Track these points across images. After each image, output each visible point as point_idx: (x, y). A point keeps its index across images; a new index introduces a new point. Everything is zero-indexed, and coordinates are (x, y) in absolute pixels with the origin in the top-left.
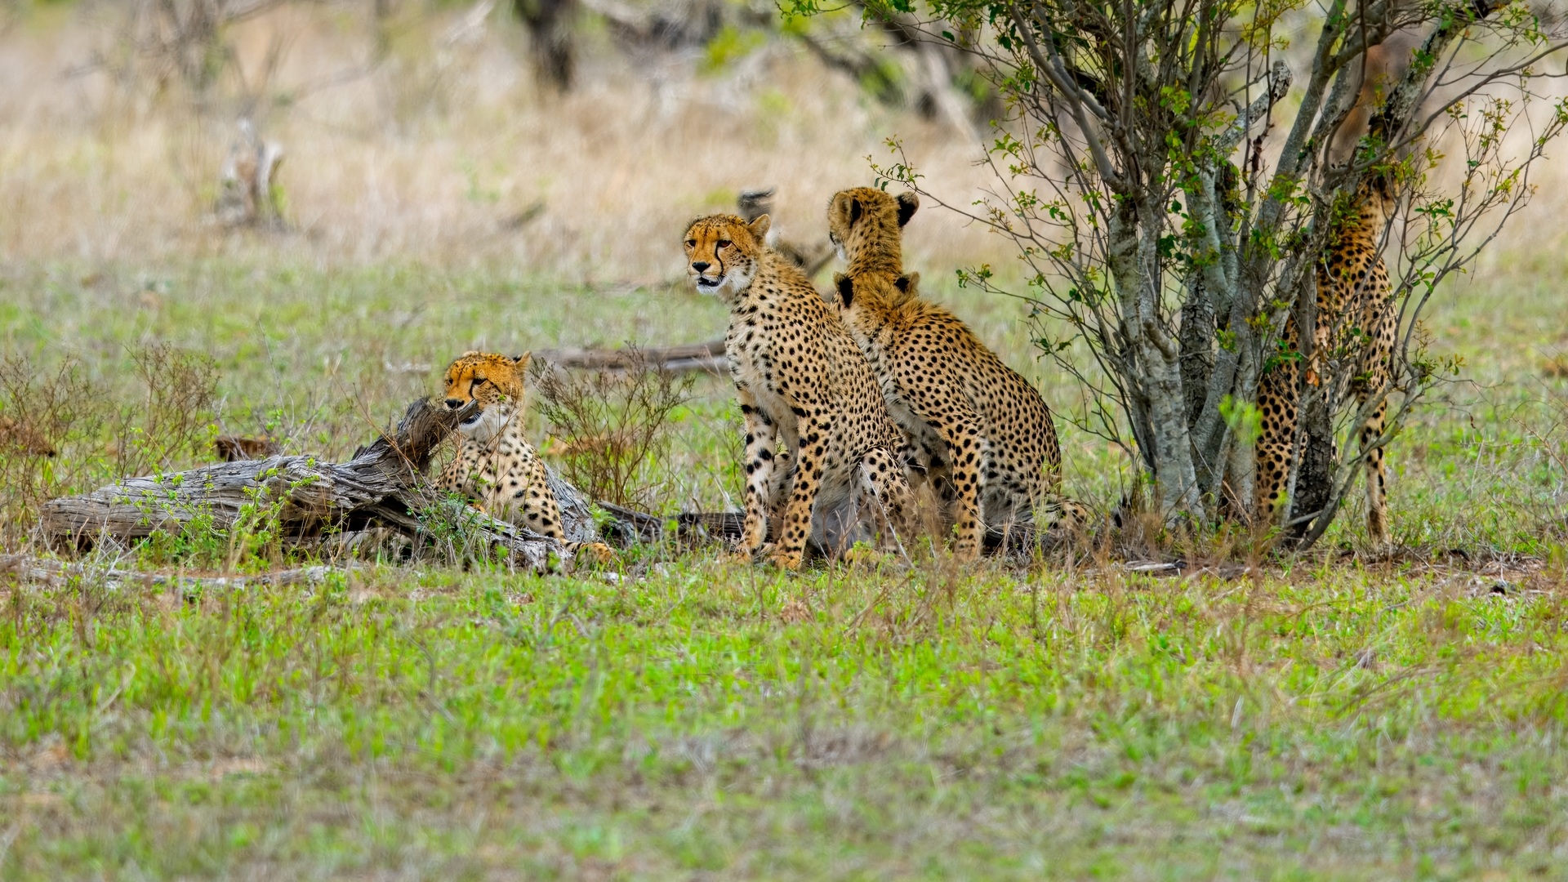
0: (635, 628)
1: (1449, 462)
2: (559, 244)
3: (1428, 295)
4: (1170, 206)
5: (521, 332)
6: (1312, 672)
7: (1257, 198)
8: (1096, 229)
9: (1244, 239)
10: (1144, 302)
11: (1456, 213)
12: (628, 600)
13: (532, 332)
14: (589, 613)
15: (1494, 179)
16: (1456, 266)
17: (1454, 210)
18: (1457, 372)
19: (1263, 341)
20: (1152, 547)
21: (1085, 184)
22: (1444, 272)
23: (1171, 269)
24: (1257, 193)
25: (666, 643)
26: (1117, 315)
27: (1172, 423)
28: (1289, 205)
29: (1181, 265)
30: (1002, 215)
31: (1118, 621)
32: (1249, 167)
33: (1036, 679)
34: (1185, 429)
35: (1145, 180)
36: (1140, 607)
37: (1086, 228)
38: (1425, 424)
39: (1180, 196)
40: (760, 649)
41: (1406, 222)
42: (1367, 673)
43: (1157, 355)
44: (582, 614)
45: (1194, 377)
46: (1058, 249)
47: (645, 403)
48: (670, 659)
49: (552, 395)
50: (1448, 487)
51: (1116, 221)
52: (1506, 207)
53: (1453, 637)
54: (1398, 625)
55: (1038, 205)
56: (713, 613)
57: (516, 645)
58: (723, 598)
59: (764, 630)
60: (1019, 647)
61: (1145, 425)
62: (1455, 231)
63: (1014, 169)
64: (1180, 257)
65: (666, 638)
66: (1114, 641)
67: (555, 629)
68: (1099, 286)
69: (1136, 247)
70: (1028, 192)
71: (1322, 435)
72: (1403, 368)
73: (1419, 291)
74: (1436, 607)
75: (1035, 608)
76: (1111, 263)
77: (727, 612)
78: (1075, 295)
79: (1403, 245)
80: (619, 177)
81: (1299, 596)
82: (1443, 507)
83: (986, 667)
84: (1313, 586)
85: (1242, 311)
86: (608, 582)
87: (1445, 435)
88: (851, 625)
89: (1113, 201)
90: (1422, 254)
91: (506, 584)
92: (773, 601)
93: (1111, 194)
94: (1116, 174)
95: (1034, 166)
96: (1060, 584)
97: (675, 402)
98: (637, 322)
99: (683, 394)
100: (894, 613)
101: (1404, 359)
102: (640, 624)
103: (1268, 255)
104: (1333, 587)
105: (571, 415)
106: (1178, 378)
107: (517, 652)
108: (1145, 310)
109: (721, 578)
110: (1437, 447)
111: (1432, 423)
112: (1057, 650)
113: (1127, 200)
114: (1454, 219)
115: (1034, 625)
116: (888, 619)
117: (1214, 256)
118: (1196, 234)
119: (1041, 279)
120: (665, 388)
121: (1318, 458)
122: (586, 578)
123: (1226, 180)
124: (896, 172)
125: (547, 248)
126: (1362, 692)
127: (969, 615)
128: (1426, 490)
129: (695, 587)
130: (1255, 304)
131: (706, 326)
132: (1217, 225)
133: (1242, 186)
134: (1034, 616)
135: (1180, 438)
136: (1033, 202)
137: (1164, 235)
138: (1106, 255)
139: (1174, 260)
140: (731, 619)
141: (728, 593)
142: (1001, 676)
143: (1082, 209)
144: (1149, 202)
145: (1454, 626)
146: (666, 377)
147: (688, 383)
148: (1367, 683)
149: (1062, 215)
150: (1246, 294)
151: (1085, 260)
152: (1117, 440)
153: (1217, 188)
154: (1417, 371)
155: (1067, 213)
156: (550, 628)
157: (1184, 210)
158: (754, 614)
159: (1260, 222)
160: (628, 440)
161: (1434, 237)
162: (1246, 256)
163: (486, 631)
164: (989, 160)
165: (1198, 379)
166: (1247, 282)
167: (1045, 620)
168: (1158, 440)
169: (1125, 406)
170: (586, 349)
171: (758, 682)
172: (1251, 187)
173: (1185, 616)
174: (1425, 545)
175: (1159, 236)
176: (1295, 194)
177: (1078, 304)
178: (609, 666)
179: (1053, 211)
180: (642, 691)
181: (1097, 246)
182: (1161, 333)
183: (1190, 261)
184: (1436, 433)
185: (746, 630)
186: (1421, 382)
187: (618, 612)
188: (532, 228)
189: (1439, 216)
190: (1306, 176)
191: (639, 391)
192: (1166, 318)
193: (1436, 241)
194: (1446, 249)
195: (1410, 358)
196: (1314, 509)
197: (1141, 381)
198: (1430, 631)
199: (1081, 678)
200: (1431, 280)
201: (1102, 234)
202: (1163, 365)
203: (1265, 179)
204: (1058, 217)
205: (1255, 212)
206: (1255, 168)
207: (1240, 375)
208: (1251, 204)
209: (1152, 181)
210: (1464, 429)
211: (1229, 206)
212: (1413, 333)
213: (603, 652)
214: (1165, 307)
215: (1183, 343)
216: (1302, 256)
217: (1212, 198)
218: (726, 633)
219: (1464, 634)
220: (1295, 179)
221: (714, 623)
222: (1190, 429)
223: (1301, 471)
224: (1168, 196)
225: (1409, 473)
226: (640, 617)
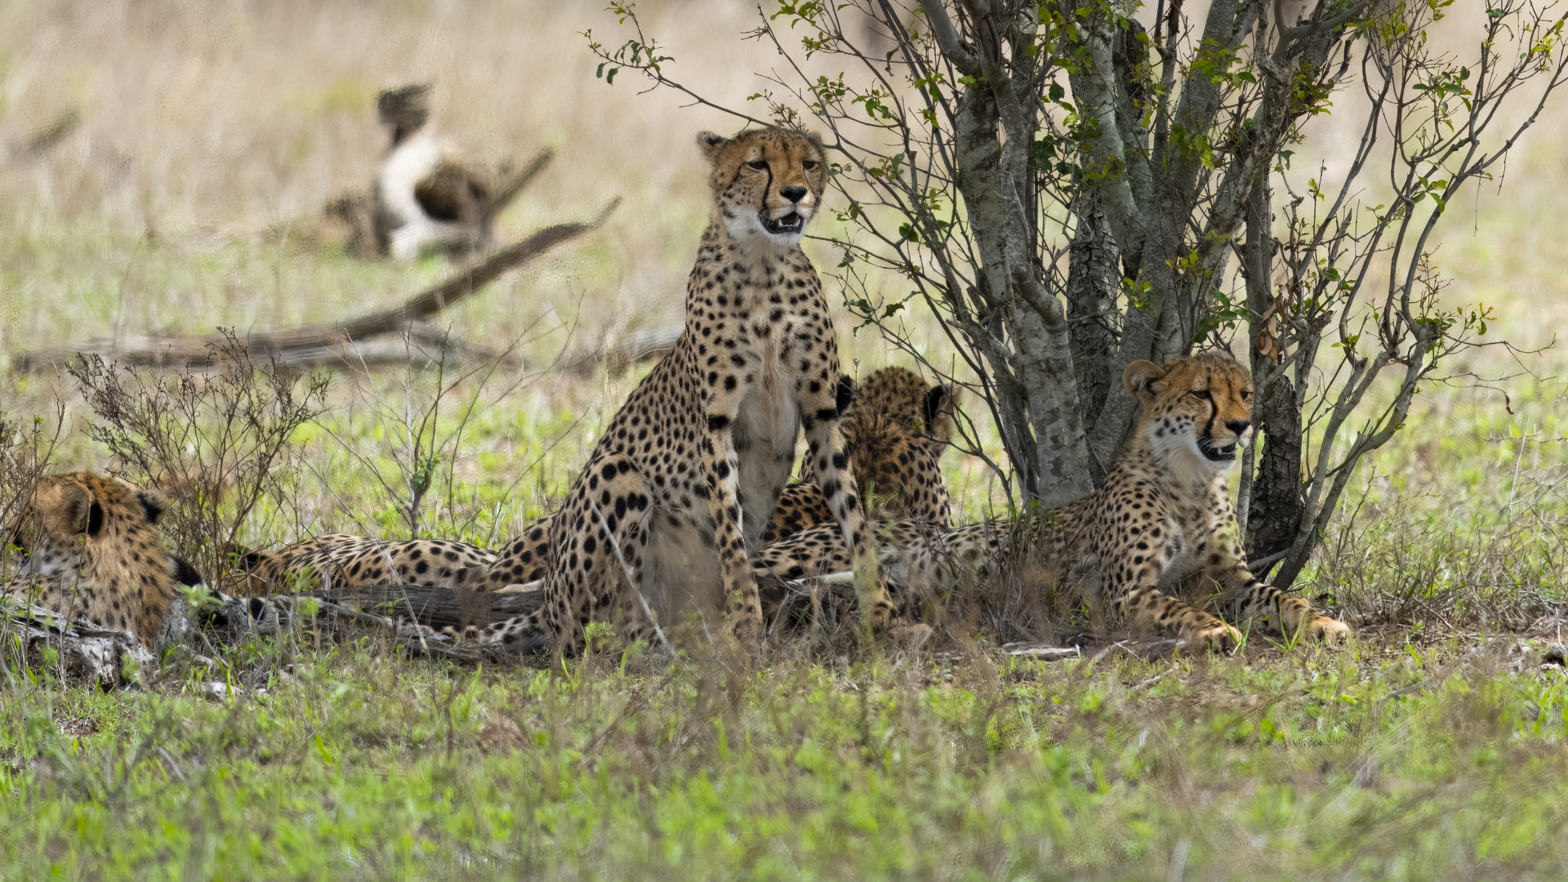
0: (255, 767)
1: (1471, 468)
2: (103, 175)
3: (1437, 214)
4: (1046, 92)
5: (53, 311)
6: (1285, 797)
7: (1177, 75)
8: (936, 130)
9: (1160, 138)
10: (1012, 241)
11: (1474, 90)
12: (243, 724)
13: (71, 312)
14: (186, 746)
15: (1528, 34)
16: (1477, 169)
17: (1470, 84)
18: (1483, 330)
19: (1194, 294)
20: (1039, 613)
21: (916, 62)
22: (1460, 178)
23: (1051, 187)
24: (1177, 67)
25: (306, 788)
26: (972, 260)
27: (1061, 423)
28: (1225, 85)
29: (1066, 180)
30: (792, 114)
31: (991, 730)
32: (1165, 28)
33: (872, 823)
34: (1080, 432)
35: (1007, 50)
36: (1023, 708)
37: (919, 128)
38: (1433, 411)
39: (1063, 78)
40: (449, 792)
41: (1401, 105)
42: (1371, 795)
43: (1035, 320)
44: (172, 747)
45: (1092, 351)
46: (879, 166)
47: (253, 421)
48: (312, 812)
49: (113, 413)
50: (1472, 505)
51: (966, 117)
52: (1543, 79)
53: (1492, 732)
54: (1410, 719)
55: (848, 97)
56: (374, 740)
57: (75, 799)
58: (388, 717)
59: (454, 762)
60: (844, 775)
61: (1022, 428)
62: (1473, 117)
63: (809, 44)
64: (1063, 168)
65: (306, 780)
66: (986, 760)
67: (134, 775)
68: (943, 214)
69: (997, 155)
70: (833, 78)
71: (1286, 434)
72: (1404, 326)
73: (1425, 208)
74: (1464, 689)
75: (864, 714)
76: (960, 181)
77: (395, 738)
78: (908, 233)
79: (1398, 141)
80: (193, 69)
81: (1260, 680)
82: (1466, 534)
83: (798, 808)
84: (1281, 665)
85: (1161, 249)
86: (211, 697)
87: (1465, 426)
88: (587, 750)
89: (960, 87)
90: (1427, 152)
91: (58, 705)
92: (465, 717)
93: (958, 75)
94: (964, 45)
95: (840, 37)
96: (900, 676)
97: (303, 416)
98: (230, 293)
99: (313, 404)
100: (650, 731)
101: (1404, 314)
102: (264, 761)
103: (1197, 163)
104: (1311, 665)
105: (139, 439)
106: (1067, 353)
107: (79, 810)
108: (1014, 253)
109: (386, 685)
110: (1452, 444)
111: (1443, 407)
112: (900, 776)
113: (981, 85)
114: (1471, 99)
115: (864, 742)
116: (642, 740)
117: (1115, 167)
118: (1087, 135)
119: (856, 210)
120: (283, 393)
121: (1282, 469)
122: (176, 690)
123: (1130, 47)
124: (629, 53)
125: (84, 184)
126: (1363, 823)
127: (766, 728)
128: (1439, 511)
129: (346, 699)
130: (1181, 237)
131: (335, 296)
132: (1118, 118)
133: (1155, 57)
134: (862, 726)
135: (1074, 446)
136: (841, 93)
137: (1040, 136)
138: (951, 170)
139: (1056, 174)
140: (402, 748)
141: (395, 709)
142: (818, 819)
143: (915, 102)
144: (1014, 87)
145: (1492, 716)
146: (283, 376)
147: (319, 387)
148: (1370, 809)
149: (885, 109)
150: (1166, 223)
151: (921, 178)
152: (978, 453)
153: (1117, 61)
154: (1424, 331)
155: (893, 109)
156: (126, 773)
157: (1068, 98)
158: (438, 738)
159: (1182, 112)
160: (230, 478)
161: (1442, 126)
162: (1164, 163)
163: (30, 779)
164: (767, 30)
165: (1097, 355)
166: (1167, 204)
167: (882, 732)
168: (1040, 450)
169: (989, 399)
170: (154, 335)
171: (449, 844)
172: (1168, 58)
173: (1091, 719)
174: (1444, 595)
175: (1031, 137)
176: (1234, 69)
177: (913, 245)
178: (221, 826)
179: (871, 105)
180: (274, 863)
181: (938, 157)
182: (1040, 288)
183: (1078, 175)
184: (1451, 421)
185: (425, 766)
186: (1430, 348)
187: (229, 743)
188: (62, 151)
189: (1449, 94)
190: (1249, 40)
191: (244, 403)
192: (1047, 262)
193: (1447, 134)
194: (1462, 144)
195: (1415, 312)
196: (1278, 547)
197: (1013, 361)
198: (1457, 726)
199: (938, 819)
200: (1440, 192)
201: (945, 138)
202: (1045, 335)
203: (1187, 48)
204: (878, 114)
205: (1175, 96)
206: (1174, 29)
207: (1161, 347)
208: (1168, 85)
209: (1017, 52)
210: (1491, 415)
211: (1135, 90)
212: (1417, 273)
213: (213, 803)
214: (1045, 247)
215: (1072, 302)
216: (1249, 162)
217: (1111, 78)
218: (395, 768)
219: (1509, 728)
220: (1232, 43)
221: (377, 754)
222: (1088, 431)
223: (1256, 489)
224: (1042, 78)
225: (1413, 484)
226: (264, 750)
